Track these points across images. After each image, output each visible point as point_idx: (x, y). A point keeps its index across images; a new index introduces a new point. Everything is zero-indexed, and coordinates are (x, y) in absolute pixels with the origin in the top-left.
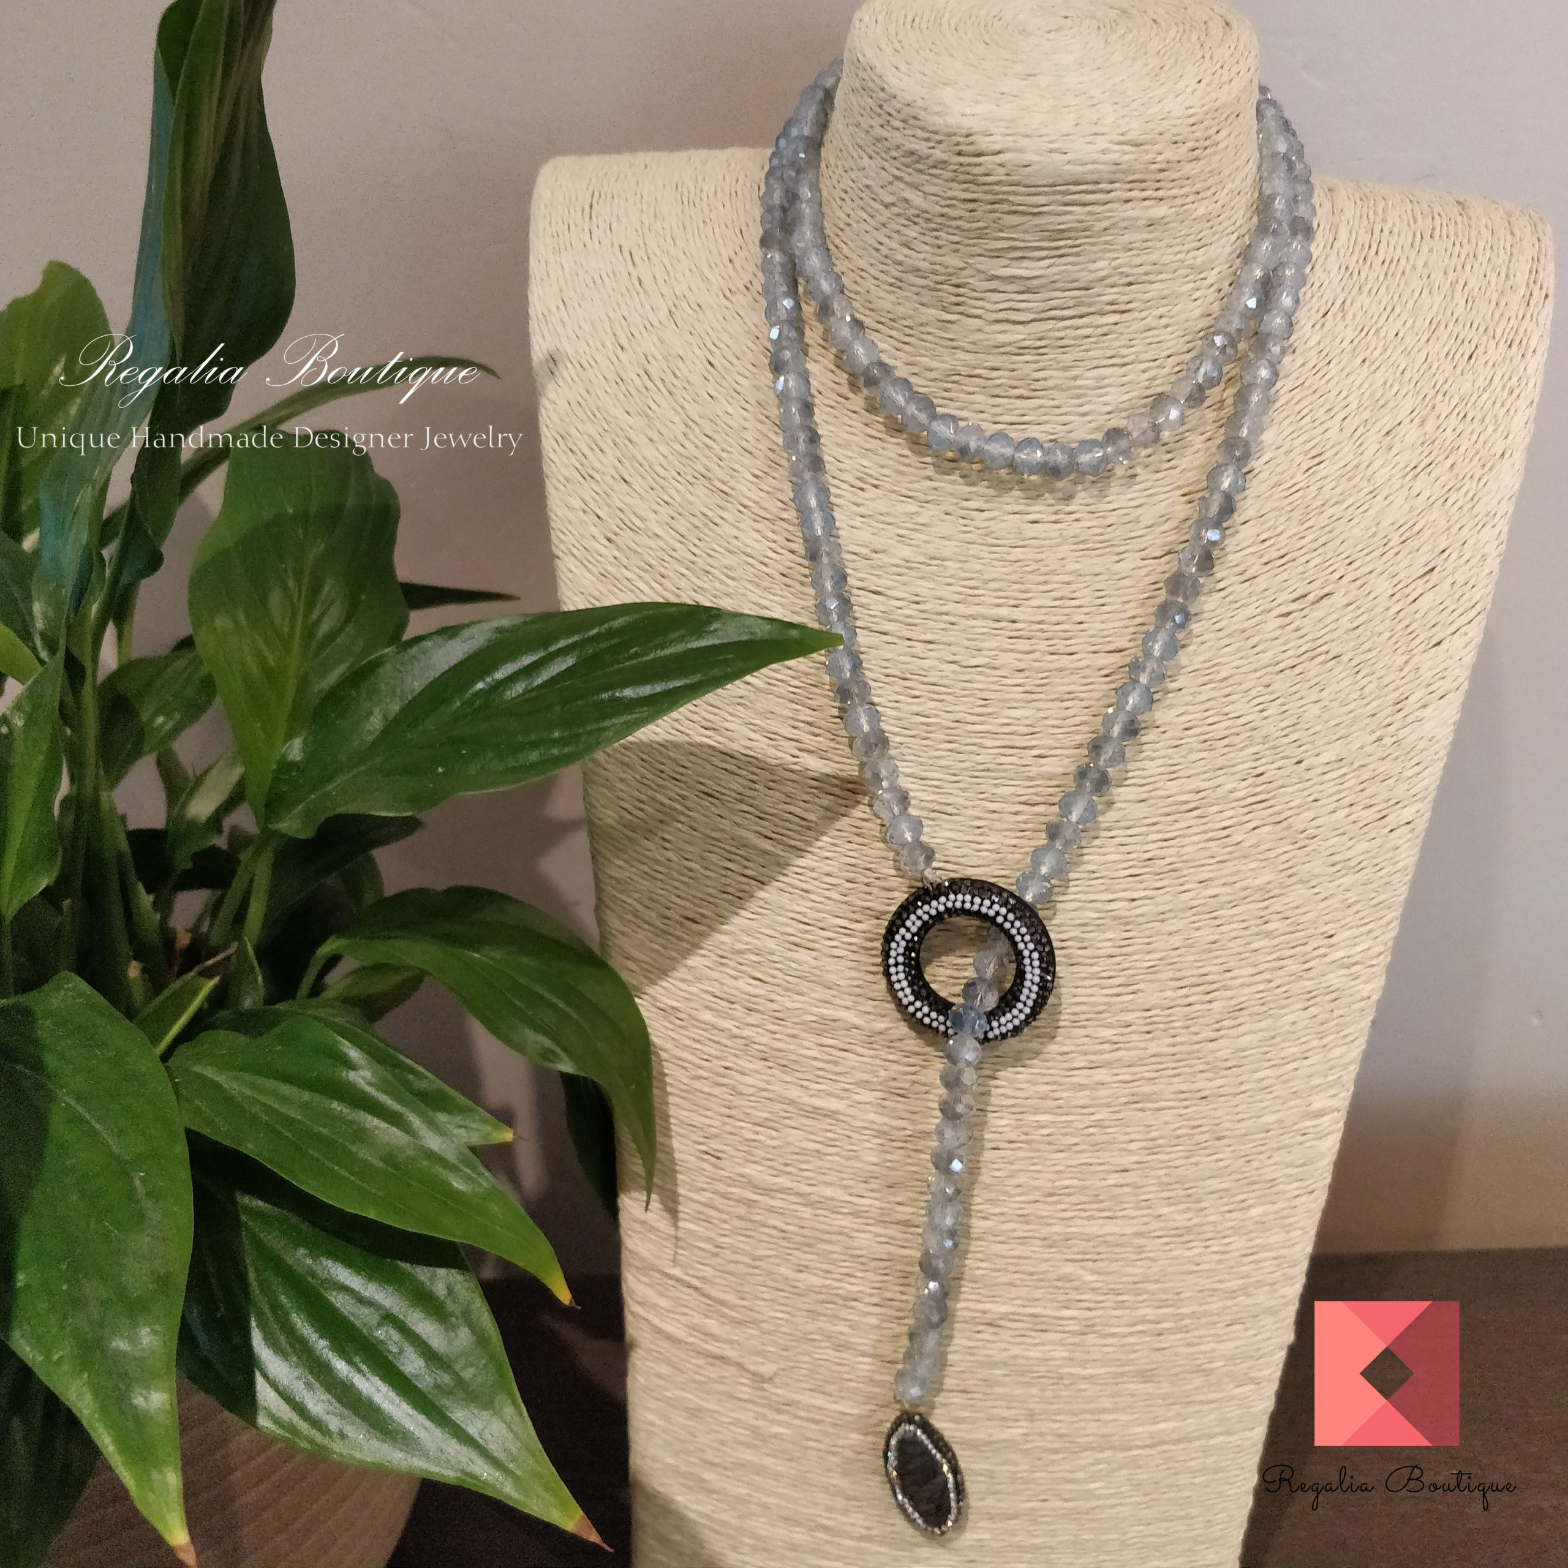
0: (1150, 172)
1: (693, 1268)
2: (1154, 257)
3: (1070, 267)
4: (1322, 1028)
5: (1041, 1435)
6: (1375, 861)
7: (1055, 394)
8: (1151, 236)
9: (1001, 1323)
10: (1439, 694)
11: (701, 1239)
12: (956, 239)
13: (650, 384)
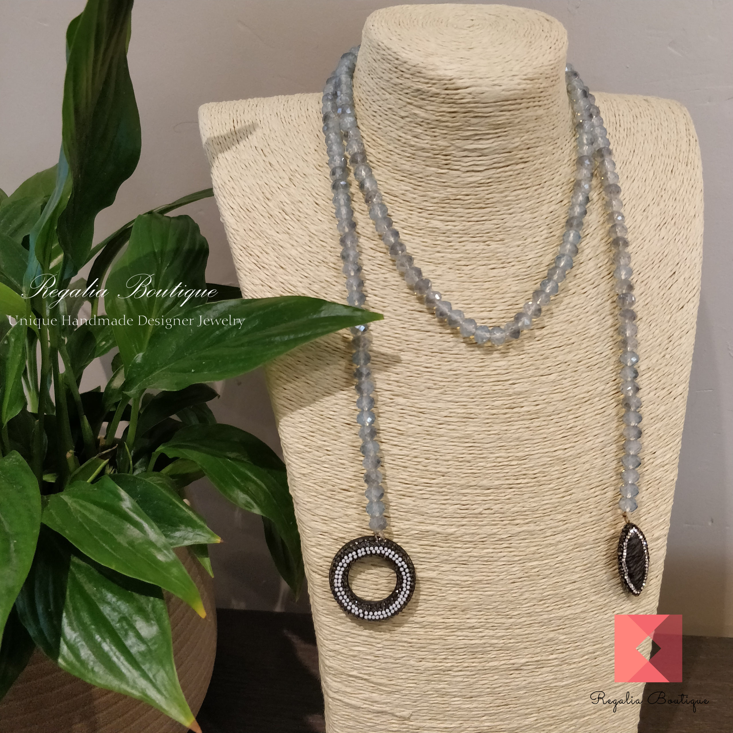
0: (537, 93)
1: (364, 670)
2: (538, 135)
3: (503, 142)
4: (655, 498)
5: (544, 718)
6: (669, 414)
7: (497, 205)
8: (537, 124)
9: (522, 668)
10: (686, 331)
11: (367, 654)
12: (445, 132)
13: (287, 217)
